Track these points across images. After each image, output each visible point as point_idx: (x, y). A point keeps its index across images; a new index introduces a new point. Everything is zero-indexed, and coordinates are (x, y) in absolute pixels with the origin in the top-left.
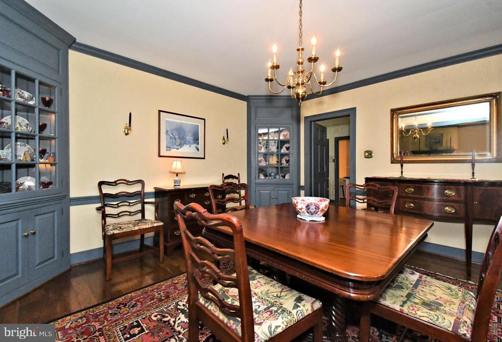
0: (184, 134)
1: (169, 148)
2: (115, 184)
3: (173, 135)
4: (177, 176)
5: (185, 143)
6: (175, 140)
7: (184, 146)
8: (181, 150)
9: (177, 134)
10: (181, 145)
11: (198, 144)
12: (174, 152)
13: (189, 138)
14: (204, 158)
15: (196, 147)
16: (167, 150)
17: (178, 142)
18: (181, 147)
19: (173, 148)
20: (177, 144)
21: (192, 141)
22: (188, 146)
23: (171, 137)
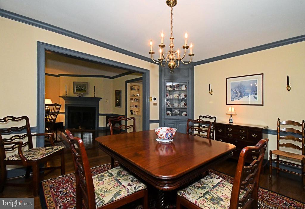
0: (244, 89)
1: (232, 99)
2: (206, 117)
3: (235, 91)
4: (231, 116)
5: (245, 95)
6: (237, 94)
7: (244, 97)
8: (241, 100)
9: (238, 90)
10: (241, 97)
11: (256, 94)
12: (236, 102)
13: (248, 91)
14: (262, 105)
15: (254, 97)
16: (232, 101)
17: (239, 95)
18: (241, 98)
19: (235, 99)
20: (239, 96)
21: (250, 93)
22: (247, 96)
23: (234, 92)
